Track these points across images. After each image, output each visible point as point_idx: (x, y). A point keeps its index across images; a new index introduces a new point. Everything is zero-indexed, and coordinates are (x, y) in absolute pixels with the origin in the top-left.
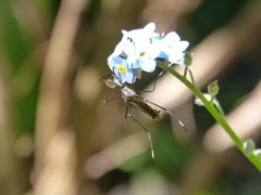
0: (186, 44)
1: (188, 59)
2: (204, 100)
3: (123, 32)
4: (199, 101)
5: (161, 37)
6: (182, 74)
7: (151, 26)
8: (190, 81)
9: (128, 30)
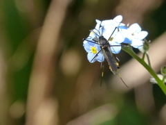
0: (145, 34)
1: (146, 46)
2: (157, 79)
3: (97, 21)
4: (153, 80)
5: (126, 27)
6: (141, 57)
7: (119, 18)
8: (147, 63)
9: (101, 20)
